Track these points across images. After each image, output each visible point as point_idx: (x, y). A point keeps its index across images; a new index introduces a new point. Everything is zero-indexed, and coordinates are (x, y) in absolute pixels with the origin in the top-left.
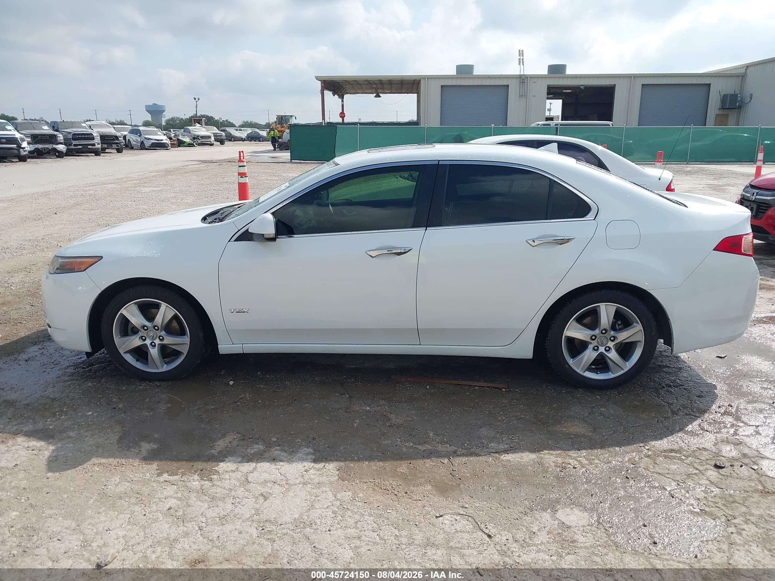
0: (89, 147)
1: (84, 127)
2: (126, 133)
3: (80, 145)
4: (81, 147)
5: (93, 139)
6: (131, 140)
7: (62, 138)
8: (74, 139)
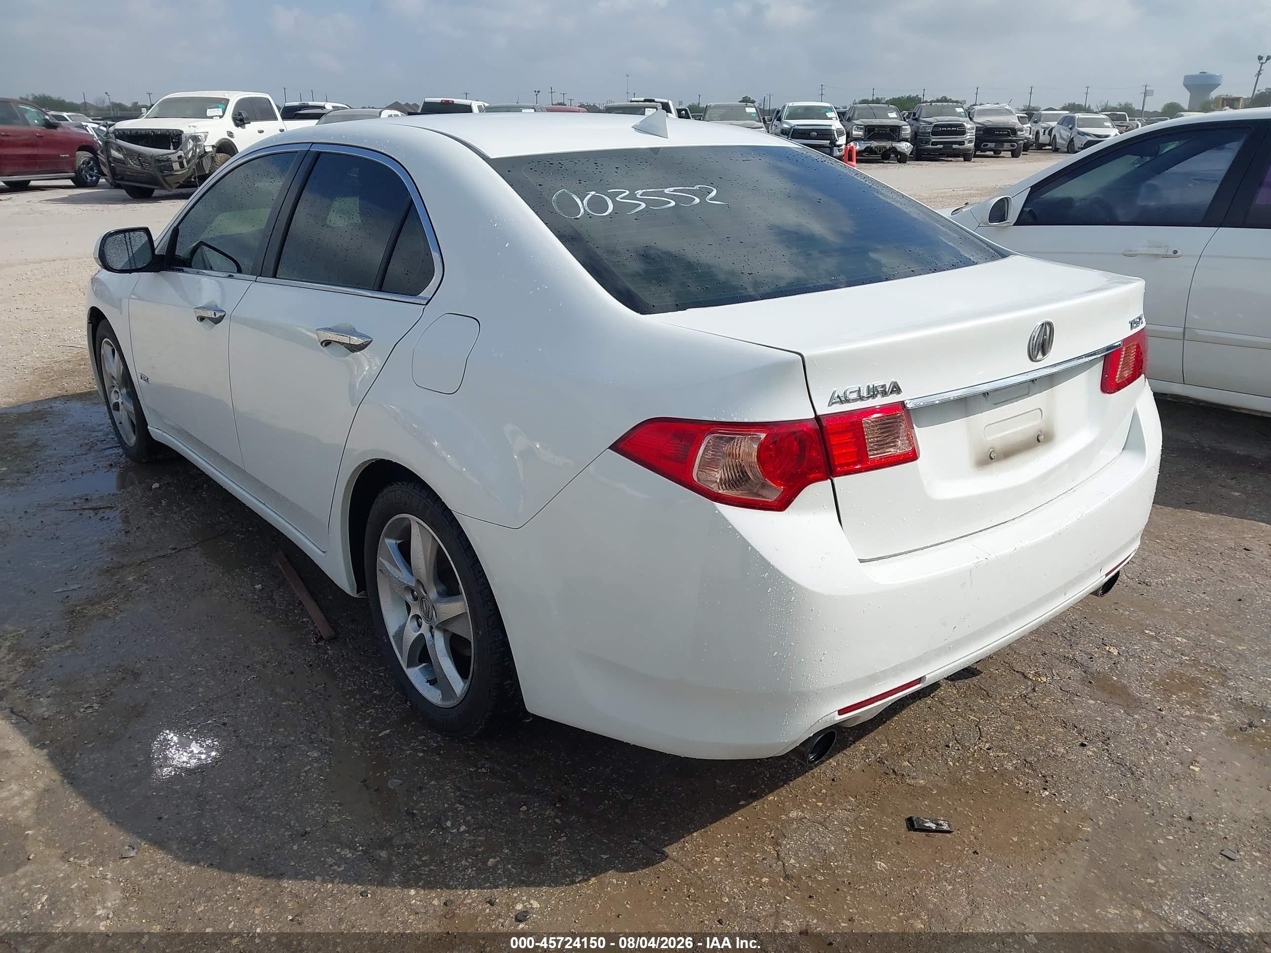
0: (954, 146)
1: (959, 115)
2: (1053, 124)
3: (940, 143)
4: (941, 146)
5: (963, 133)
6: (1058, 136)
7: (909, 131)
8: (934, 133)
